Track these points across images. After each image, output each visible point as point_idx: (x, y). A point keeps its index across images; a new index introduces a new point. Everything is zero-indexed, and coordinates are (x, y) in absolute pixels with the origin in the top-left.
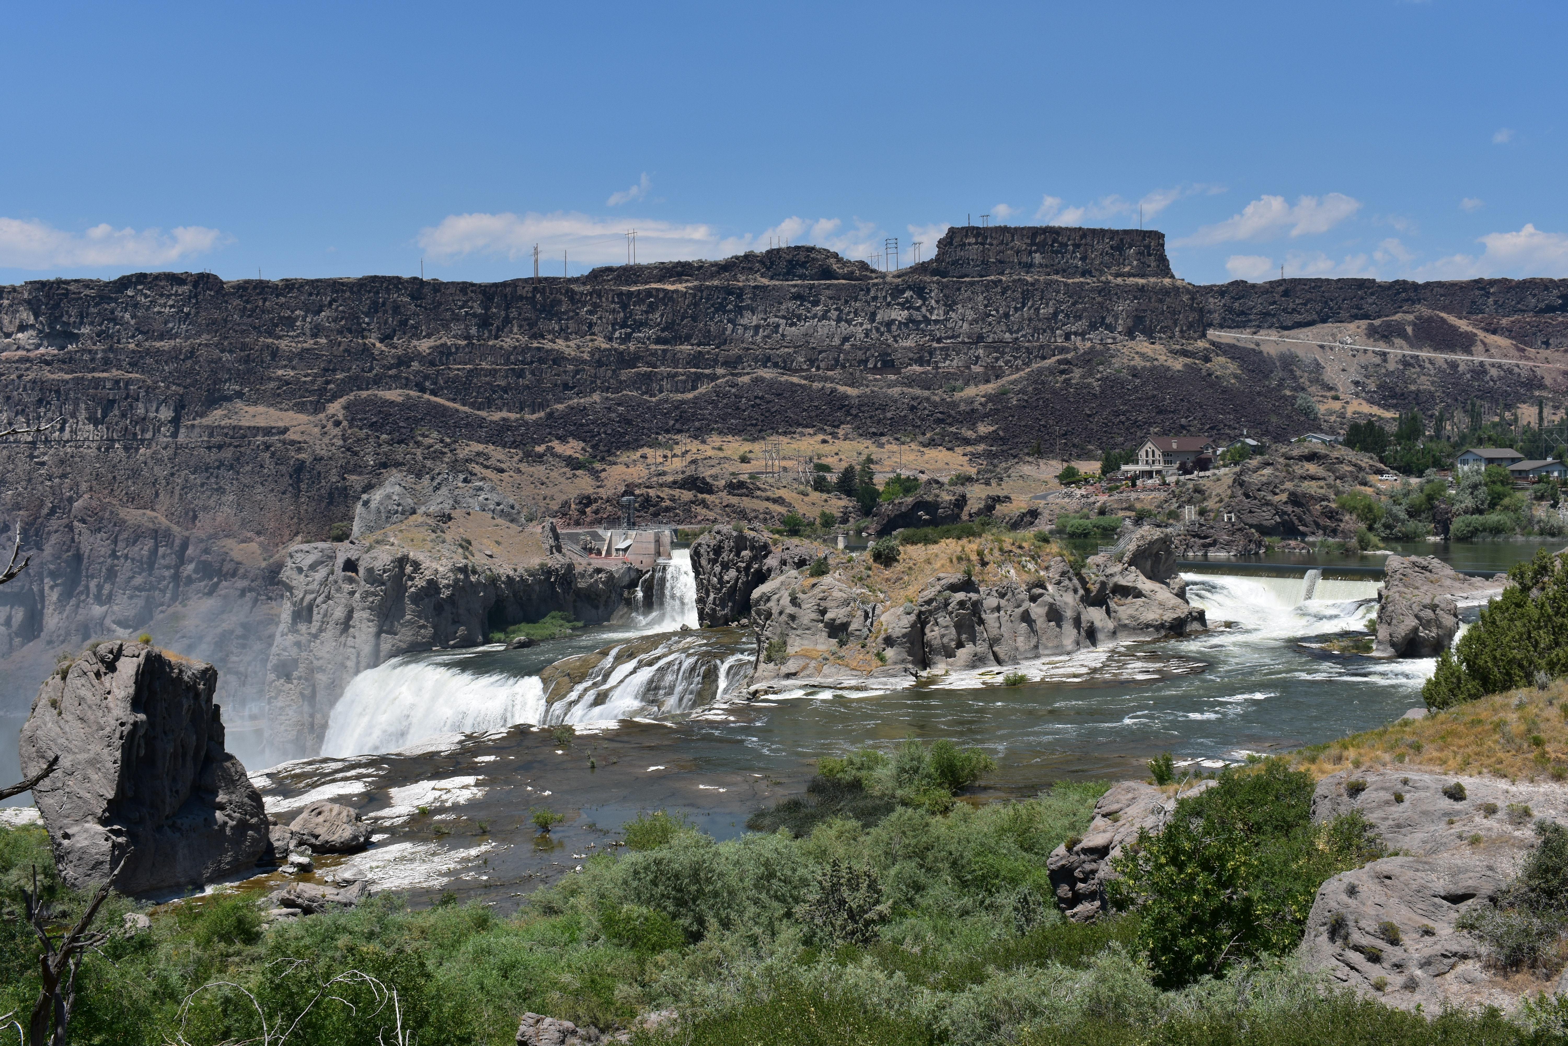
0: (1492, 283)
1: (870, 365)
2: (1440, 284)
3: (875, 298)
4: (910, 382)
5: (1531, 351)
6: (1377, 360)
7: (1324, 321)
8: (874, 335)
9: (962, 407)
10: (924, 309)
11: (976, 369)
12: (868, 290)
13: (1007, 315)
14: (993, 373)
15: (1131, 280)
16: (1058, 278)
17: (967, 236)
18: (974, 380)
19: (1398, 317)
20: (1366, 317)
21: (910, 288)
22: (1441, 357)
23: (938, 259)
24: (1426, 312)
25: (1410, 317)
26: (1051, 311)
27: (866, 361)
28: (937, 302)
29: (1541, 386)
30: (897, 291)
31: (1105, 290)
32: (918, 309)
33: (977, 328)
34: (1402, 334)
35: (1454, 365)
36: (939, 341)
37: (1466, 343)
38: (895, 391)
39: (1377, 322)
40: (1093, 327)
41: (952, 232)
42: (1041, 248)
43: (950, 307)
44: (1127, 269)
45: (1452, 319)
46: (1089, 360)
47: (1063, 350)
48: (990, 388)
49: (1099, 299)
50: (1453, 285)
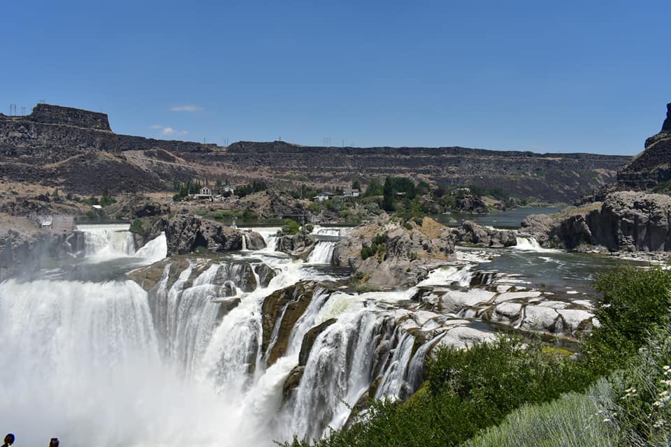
0: (178, 142)
1: (7, 153)
2: (163, 141)
3: (8, 127)
4: (23, 161)
5: (190, 163)
6: (150, 163)
7: (131, 149)
8: (8, 141)
9: (48, 172)
10: (28, 134)
11: (49, 158)
12: (6, 124)
13: (60, 139)
14: (55, 160)
15: (100, 130)
16: (76, 127)
17: (45, 108)
18: (49, 162)
19: (152, 150)
20: (142, 149)
21: (23, 125)
22: (168, 163)
23: (32, 115)
24: (160, 149)
25: (155, 150)
26: (75, 138)
27: (4, 152)
28: (34, 131)
29: (197, 174)
30: (18, 126)
31: (92, 133)
32: (26, 133)
33: (49, 142)
34: (154, 155)
35: (172, 166)
36: (34, 146)
37: (173, 160)
38: (19, 164)
39: (146, 151)
40: (89, 145)
41: (39, 105)
42: (70, 115)
43: (39, 134)
44: (98, 126)
45: (166, 152)
46: (91, 157)
47: (79, 153)
48: (56, 165)
49: (91, 136)
50: (166, 141)
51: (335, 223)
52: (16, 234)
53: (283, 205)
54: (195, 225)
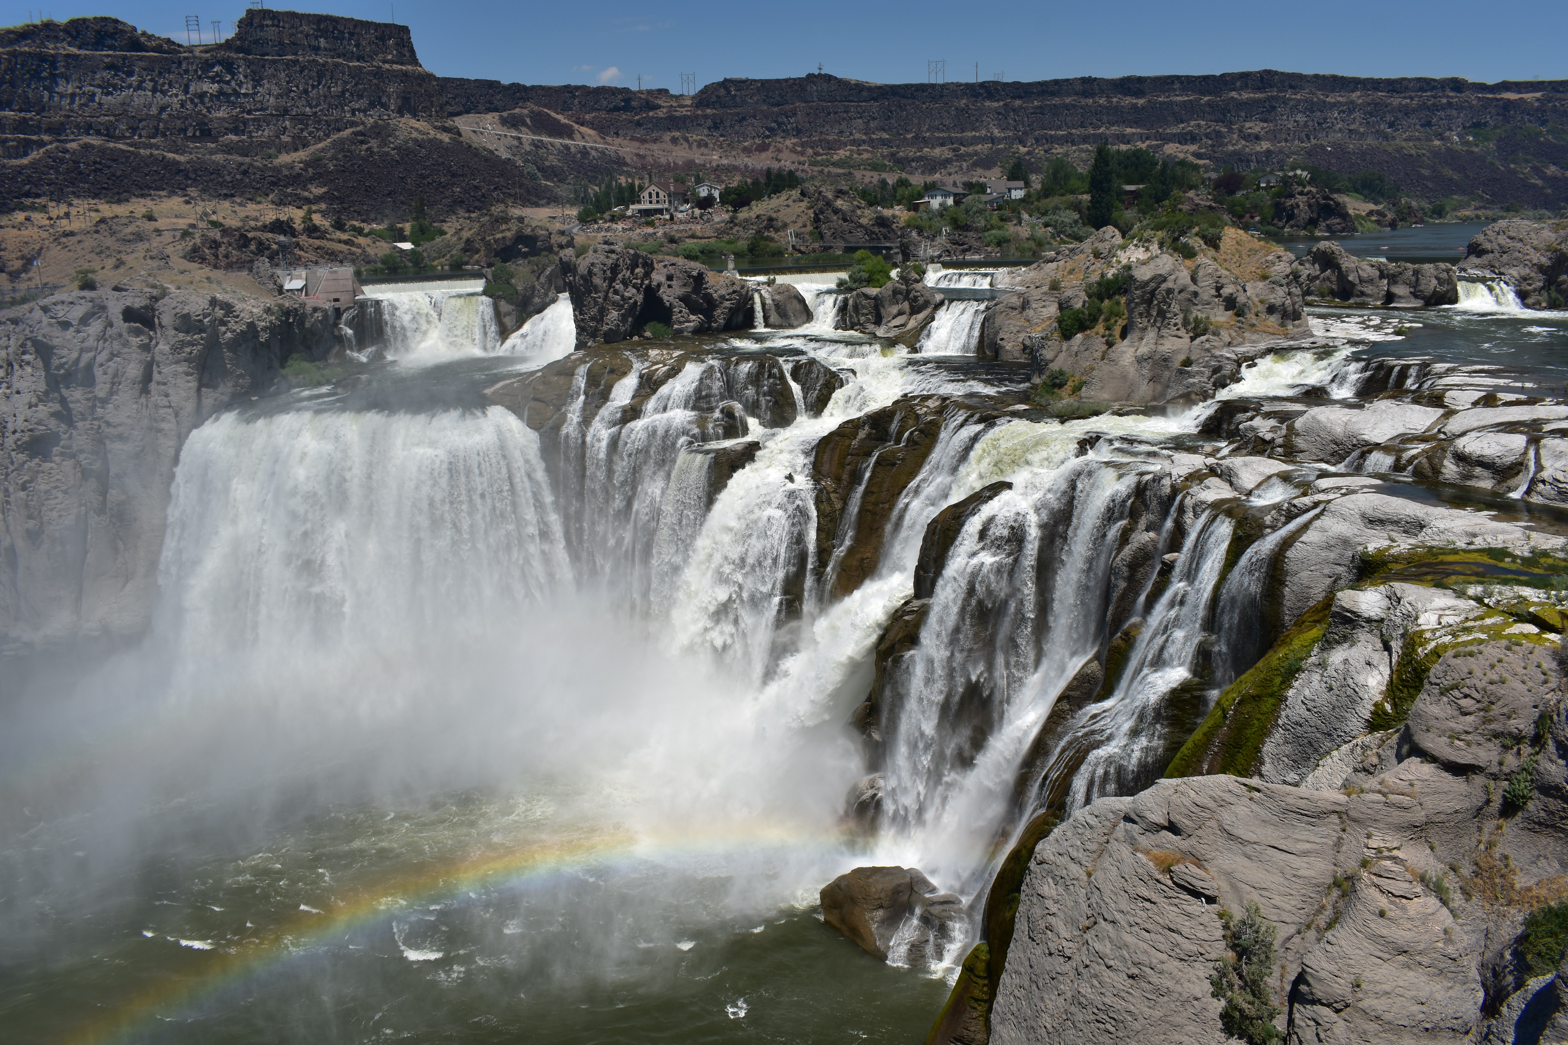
0: (577, 88)
1: (190, 134)
2: (541, 88)
3: (187, 71)
4: (229, 149)
5: (609, 139)
6: (515, 143)
7: (468, 112)
8: (189, 106)
9: (286, 172)
10: (233, 83)
11: (285, 138)
12: (180, 63)
13: (306, 92)
14: (299, 143)
15: (395, 67)
16: (340, 60)
17: (264, 18)
18: (283, 148)
19: (517, 111)
20: (496, 110)
21: (219, 62)
22: (558, 141)
23: (239, 36)
24: (536, 108)
25: (526, 111)
26: (340, 89)
27: (184, 130)
28: (246, 77)
29: (626, 164)
30: (207, 66)
31: (378, 73)
32: (228, 83)
33: (282, 102)
34: (525, 124)
35: (567, 148)
36: (249, 112)
37: (568, 132)
38: (219, 158)
39: (505, 114)
40: (372, 105)
41: (250, 12)
42: (324, 33)
43: (257, 82)
44: (390, 57)
45: (553, 114)
46: (381, 132)
47: (353, 124)
48: (302, 155)
49: (375, 81)
50: (550, 89)
51: (976, 257)
52: (228, 308)
53: (845, 220)
54: (639, 270)
